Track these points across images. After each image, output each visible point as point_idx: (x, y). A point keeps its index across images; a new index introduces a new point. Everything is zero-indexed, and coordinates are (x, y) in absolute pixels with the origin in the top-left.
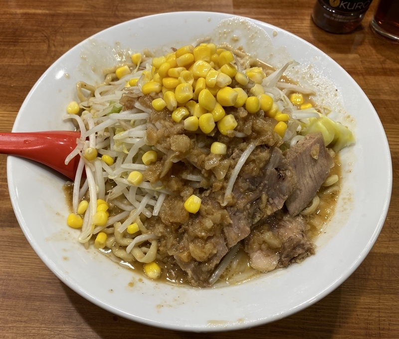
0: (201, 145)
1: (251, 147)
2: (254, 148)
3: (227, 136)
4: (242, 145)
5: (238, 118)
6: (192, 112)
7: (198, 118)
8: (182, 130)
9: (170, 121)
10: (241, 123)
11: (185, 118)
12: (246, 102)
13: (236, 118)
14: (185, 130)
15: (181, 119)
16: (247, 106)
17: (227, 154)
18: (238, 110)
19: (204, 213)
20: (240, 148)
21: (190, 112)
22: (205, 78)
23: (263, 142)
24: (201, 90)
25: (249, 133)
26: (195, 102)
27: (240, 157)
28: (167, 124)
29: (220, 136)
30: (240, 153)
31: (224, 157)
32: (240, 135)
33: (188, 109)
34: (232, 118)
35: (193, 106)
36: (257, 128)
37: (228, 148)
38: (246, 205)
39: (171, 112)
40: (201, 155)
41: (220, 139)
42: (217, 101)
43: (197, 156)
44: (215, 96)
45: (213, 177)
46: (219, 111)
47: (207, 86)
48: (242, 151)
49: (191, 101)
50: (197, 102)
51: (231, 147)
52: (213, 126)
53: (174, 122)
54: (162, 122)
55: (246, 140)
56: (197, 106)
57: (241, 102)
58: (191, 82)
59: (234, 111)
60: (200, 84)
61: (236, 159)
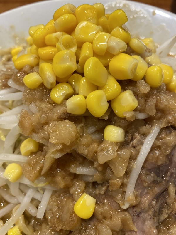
0: (91, 130)
1: (155, 130)
2: (158, 131)
3: (124, 119)
4: (144, 129)
5: (138, 95)
6: (77, 90)
7: (86, 97)
8: (64, 113)
9: (48, 102)
10: (142, 100)
11: (68, 97)
12: (146, 73)
13: (136, 94)
14: (69, 114)
15: (62, 99)
16: (148, 78)
17: (125, 141)
18: (138, 85)
19: (100, 217)
20: (142, 133)
21: (74, 89)
22: (92, 43)
23: (169, 122)
24: (87, 58)
25: (153, 113)
26: (80, 76)
27: (142, 143)
28: (45, 106)
29: (115, 118)
30: (142, 138)
31: (122, 145)
32: (141, 116)
33: (71, 85)
34: (130, 95)
35: (78, 81)
36: (162, 106)
37: (126, 133)
38: (151, 202)
39: (49, 91)
40: (92, 144)
41: (115, 122)
42: (109, 73)
43: (88, 146)
44: (107, 67)
45: (109, 171)
46: (113, 86)
47: (95, 54)
48: (145, 135)
49: (75, 75)
50: (83, 75)
51: (131, 131)
52: (106, 106)
53: (54, 104)
54: (38, 103)
55: (149, 121)
56: (83, 80)
57: (140, 73)
58: (74, 49)
59: (131, 86)
60: (86, 51)
61: (138, 147)
